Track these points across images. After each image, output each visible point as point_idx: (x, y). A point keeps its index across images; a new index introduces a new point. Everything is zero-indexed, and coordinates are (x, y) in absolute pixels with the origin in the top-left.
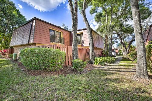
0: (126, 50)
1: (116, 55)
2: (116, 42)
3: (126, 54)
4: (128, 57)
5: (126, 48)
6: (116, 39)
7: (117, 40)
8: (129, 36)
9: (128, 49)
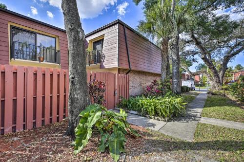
0: (217, 76)
1: (194, 86)
2: (194, 60)
3: (216, 85)
4: (221, 91)
5: (216, 72)
6: (194, 53)
7: (196, 56)
8: (220, 47)
9: (220, 74)
